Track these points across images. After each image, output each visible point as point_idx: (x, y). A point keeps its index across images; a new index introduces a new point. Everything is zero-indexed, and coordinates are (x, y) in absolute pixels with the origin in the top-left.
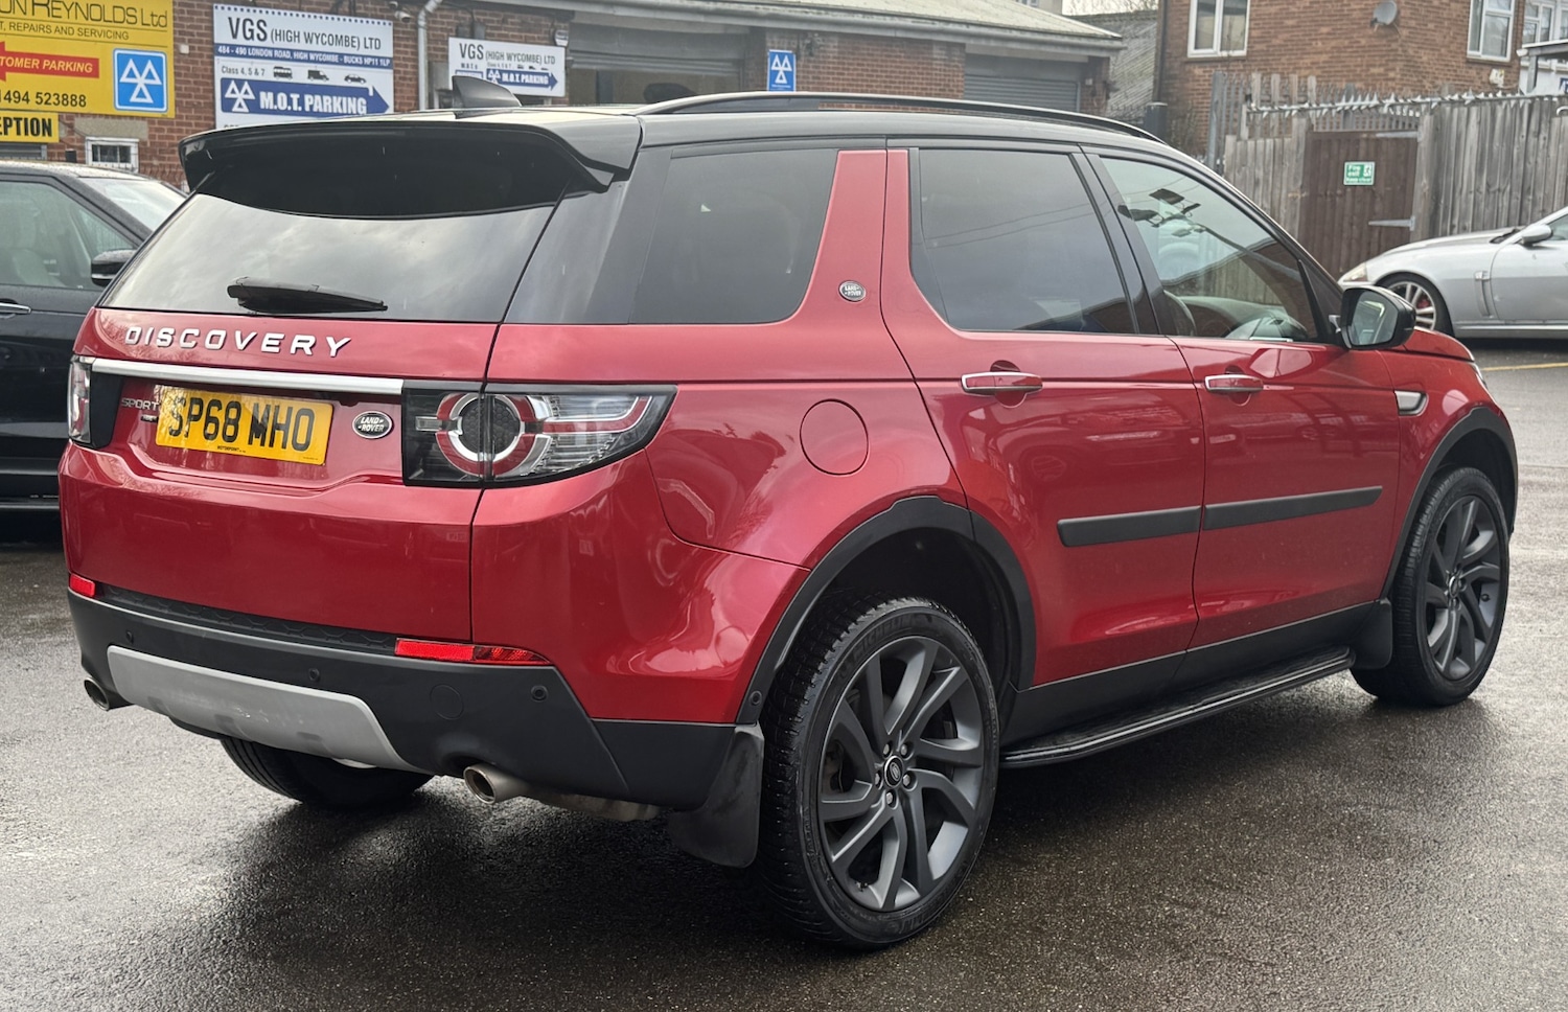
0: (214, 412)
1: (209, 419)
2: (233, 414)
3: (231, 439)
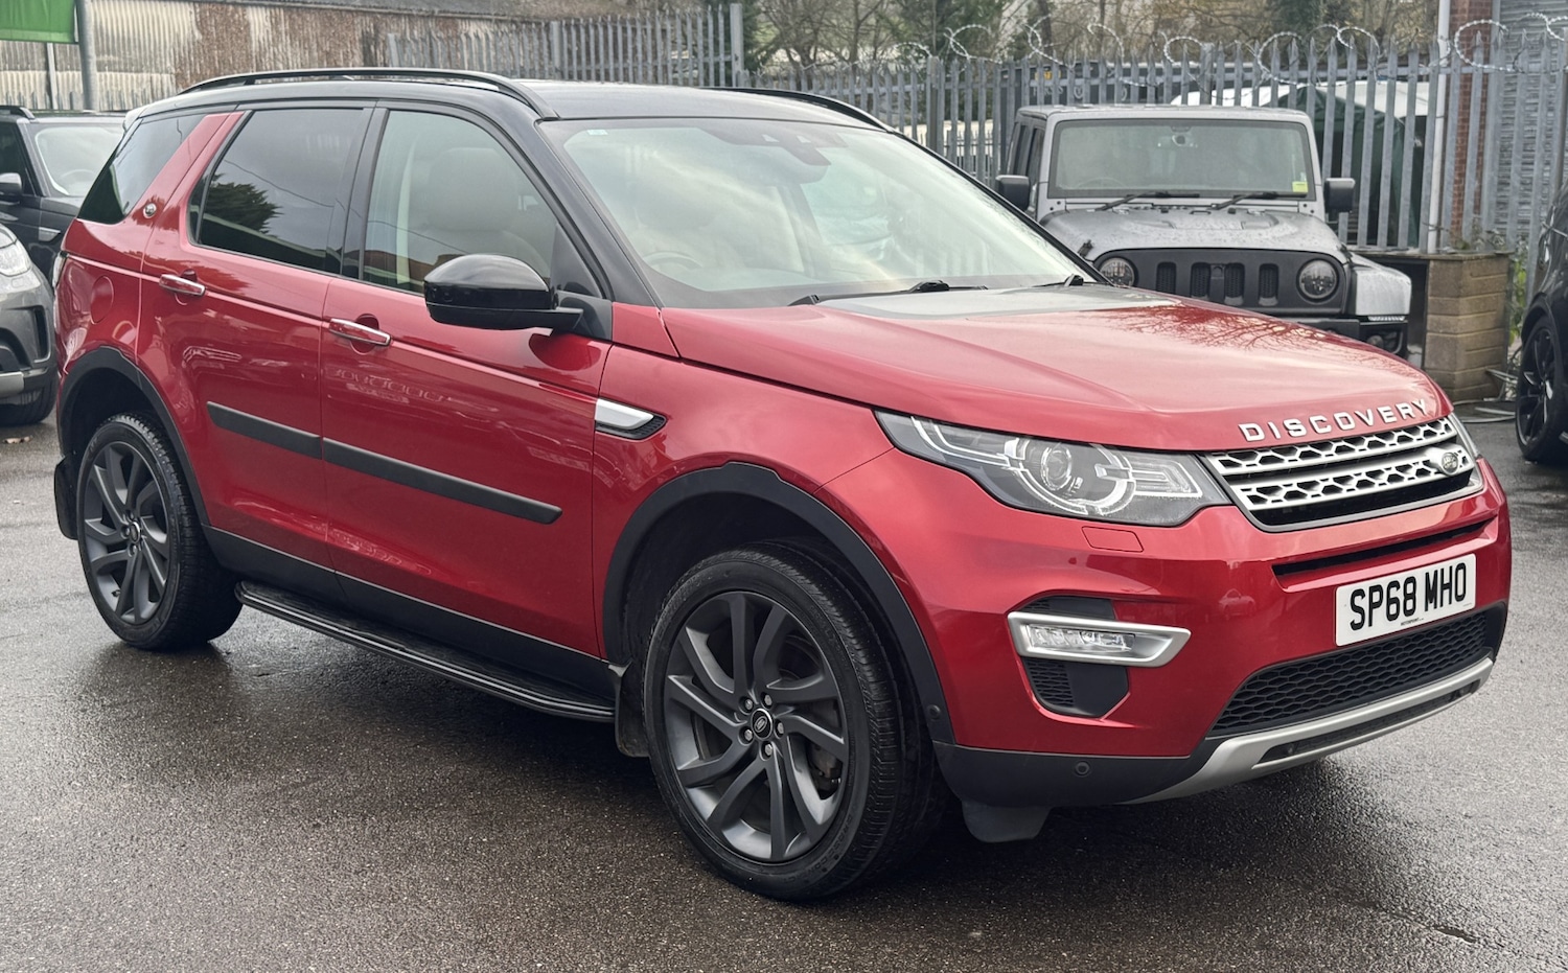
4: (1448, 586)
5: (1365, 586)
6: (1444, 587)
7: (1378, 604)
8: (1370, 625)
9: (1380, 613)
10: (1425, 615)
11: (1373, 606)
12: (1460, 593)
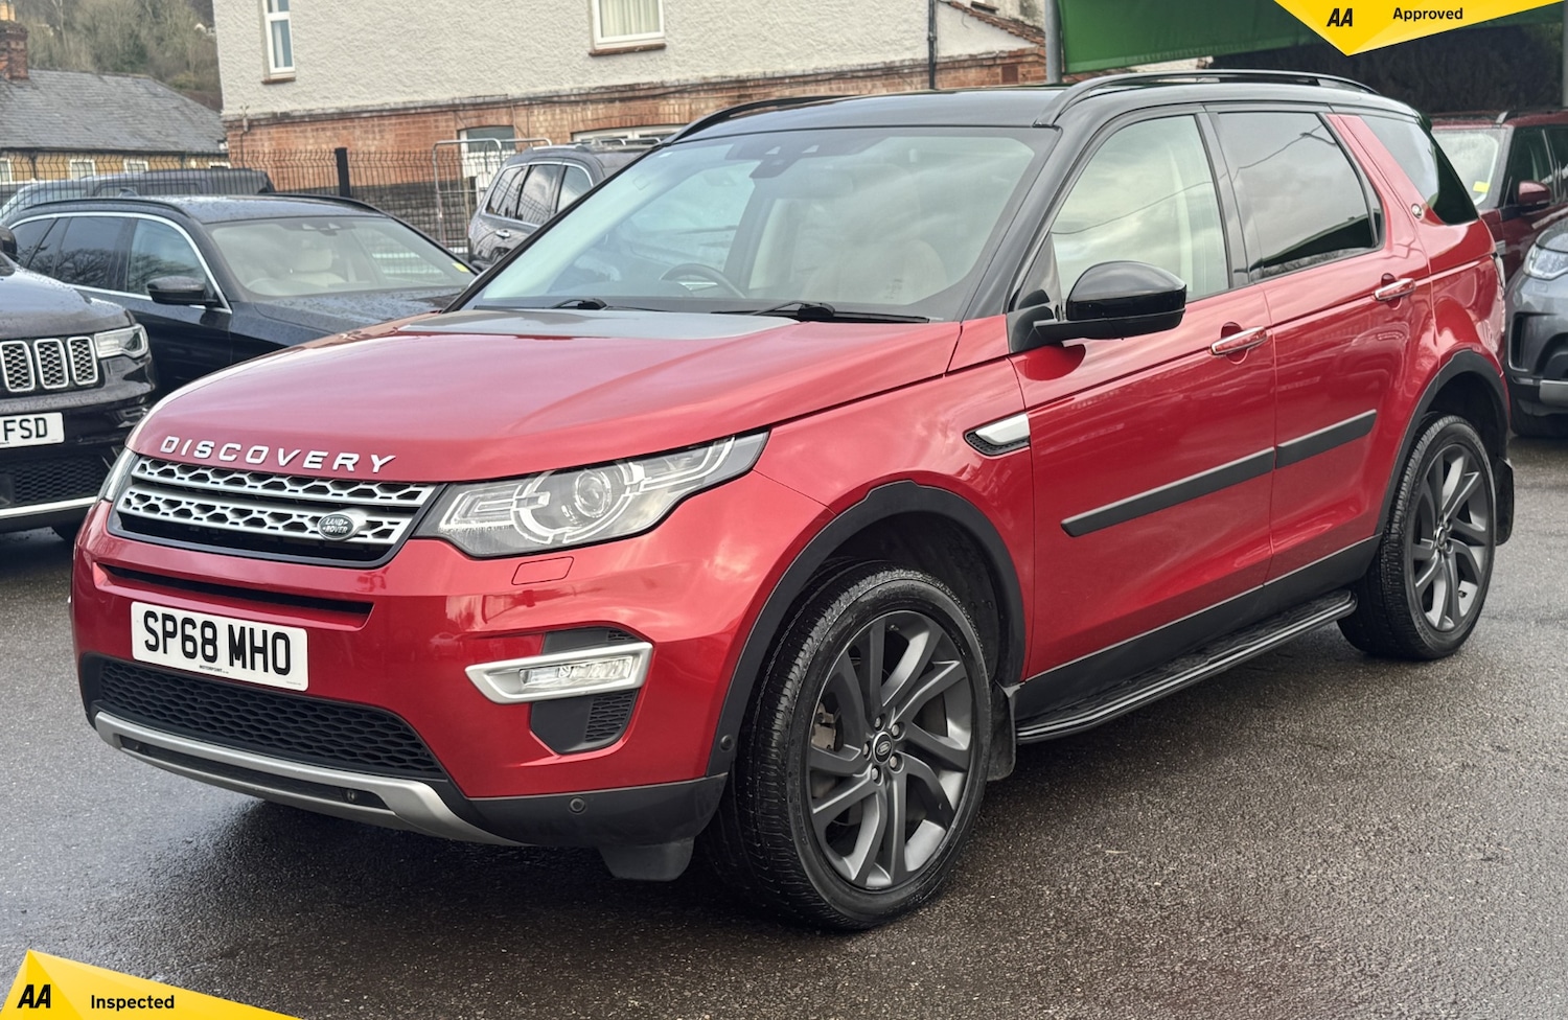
4: (263, 650)
5: (159, 611)
6: (254, 650)
7: (173, 635)
8: (165, 652)
9: (175, 644)
10: (226, 668)
11: (168, 635)
12: (281, 664)
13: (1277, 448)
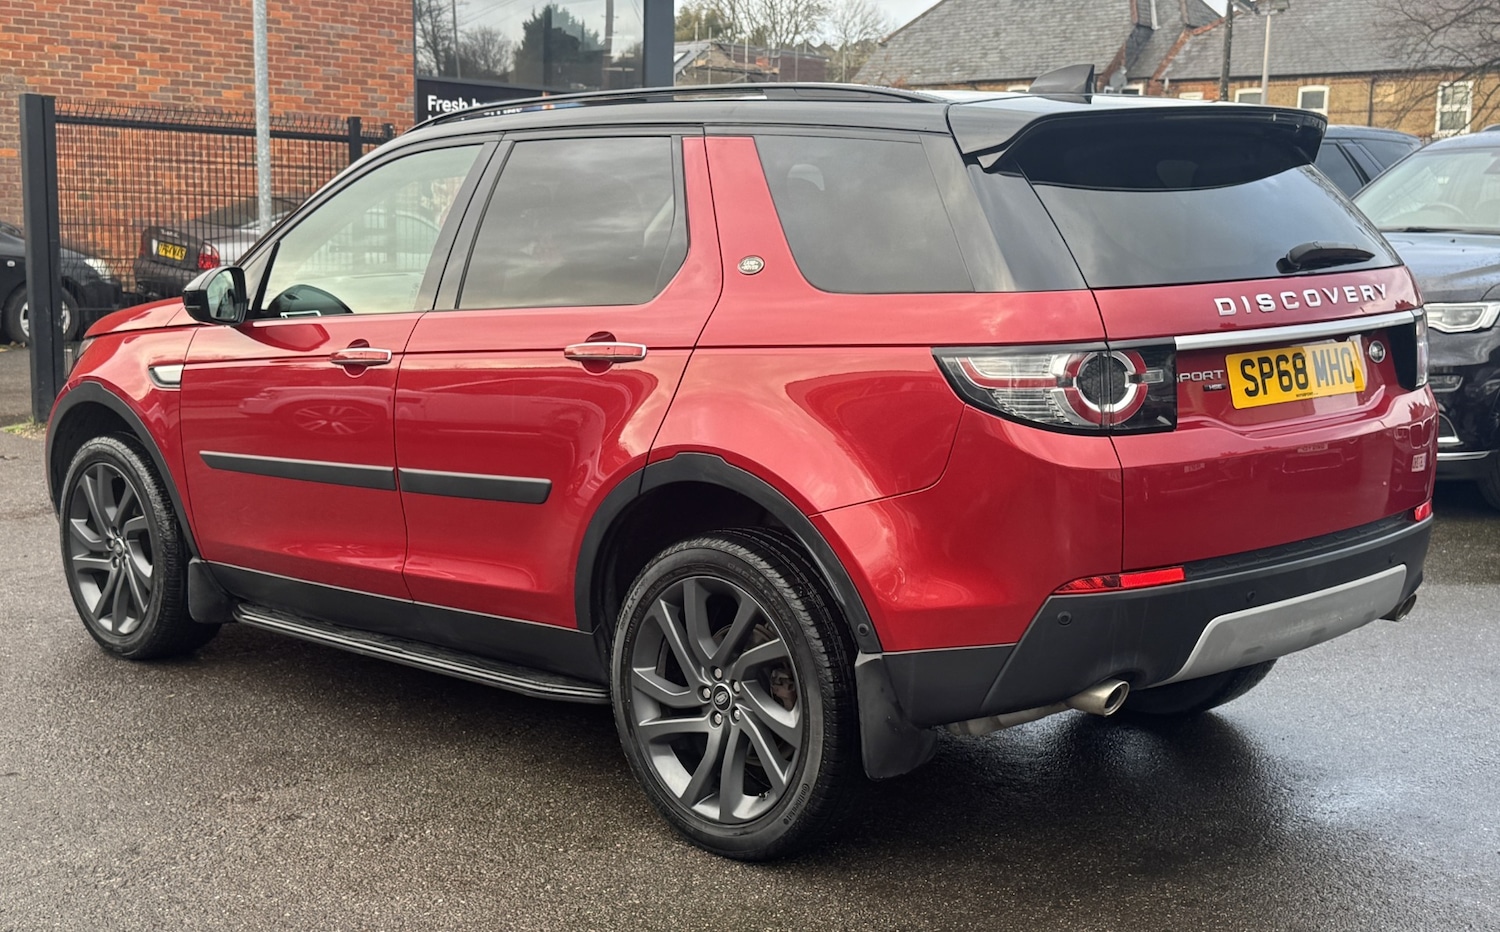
0: (1283, 366)
1: (1282, 374)
2: (1299, 365)
3: (1303, 386)
13: (396, 470)
